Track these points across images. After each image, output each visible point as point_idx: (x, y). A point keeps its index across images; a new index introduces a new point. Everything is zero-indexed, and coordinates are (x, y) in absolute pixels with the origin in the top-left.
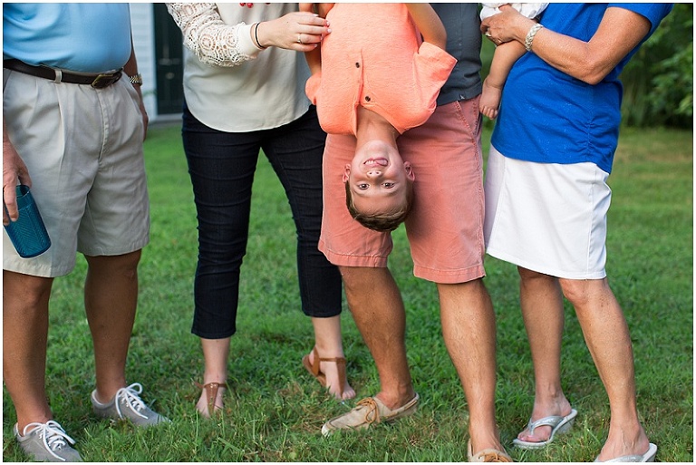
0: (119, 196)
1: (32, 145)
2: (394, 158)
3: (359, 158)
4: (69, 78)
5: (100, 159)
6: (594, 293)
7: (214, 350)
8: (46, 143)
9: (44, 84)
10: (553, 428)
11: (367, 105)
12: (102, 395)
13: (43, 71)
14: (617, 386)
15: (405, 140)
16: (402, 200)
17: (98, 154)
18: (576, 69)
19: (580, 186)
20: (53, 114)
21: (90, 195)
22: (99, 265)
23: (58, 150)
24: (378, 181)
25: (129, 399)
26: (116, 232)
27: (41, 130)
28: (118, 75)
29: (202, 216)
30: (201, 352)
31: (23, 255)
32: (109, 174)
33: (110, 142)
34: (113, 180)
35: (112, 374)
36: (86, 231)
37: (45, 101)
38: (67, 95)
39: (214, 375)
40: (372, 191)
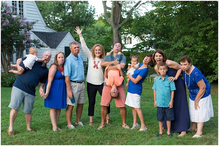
0: (82, 96)
1: (73, 90)
2: (116, 90)
3: (112, 90)
4: (78, 82)
5: (80, 92)
6: (138, 110)
7: (91, 117)
8: (75, 90)
9: (75, 83)
10: (135, 127)
11: (114, 82)
12: (77, 123)
13: (75, 82)
14: (142, 121)
15: (118, 87)
16: (117, 95)
17: (80, 91)
18: (133, 82)
19: (135, 97)
20: (76, 87)
21: (79, 96)
22: (78, 105)
23: (76, 91)
24: (114, 93)
25: (81, 123)
26: (82, 101)
27: (74, 89)
28: (83, 82)
29: (89, 99)
30: (89, 118)
31: (72, 103)
32: (81, 94)
33: (82, 90)
34: (82, 94)
35: (79, 120)
36: (78, 101)
37: (75, 85)
38: (77, 84)
39: (91, 121)
40: (113, 94)
